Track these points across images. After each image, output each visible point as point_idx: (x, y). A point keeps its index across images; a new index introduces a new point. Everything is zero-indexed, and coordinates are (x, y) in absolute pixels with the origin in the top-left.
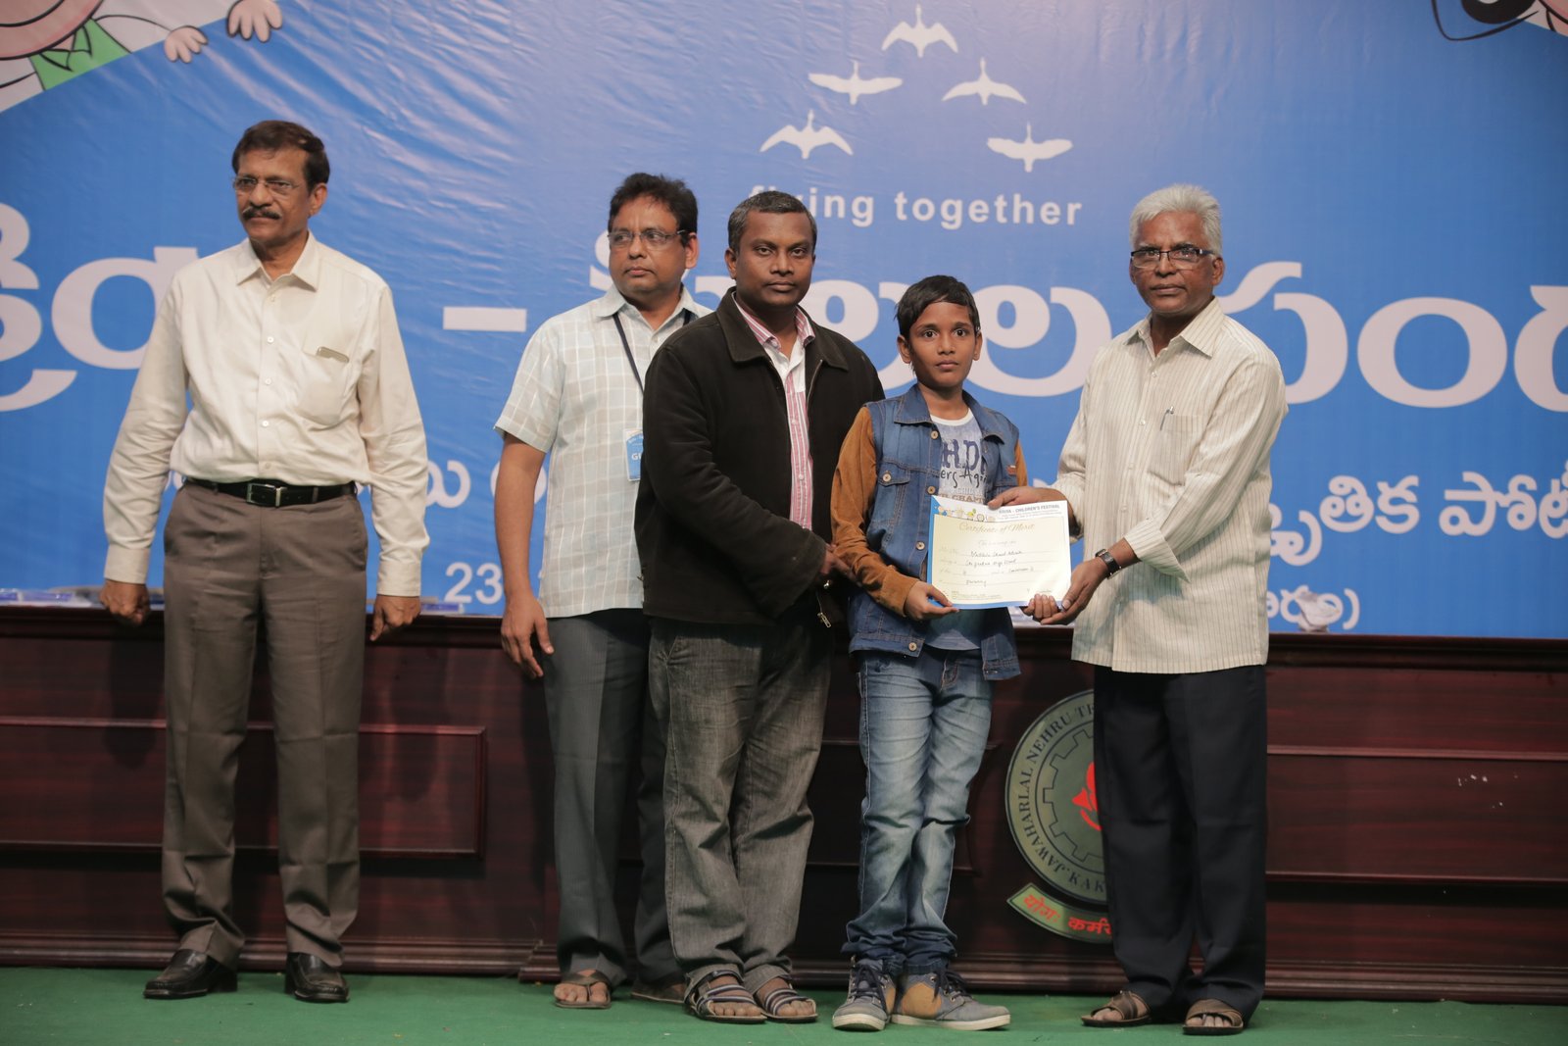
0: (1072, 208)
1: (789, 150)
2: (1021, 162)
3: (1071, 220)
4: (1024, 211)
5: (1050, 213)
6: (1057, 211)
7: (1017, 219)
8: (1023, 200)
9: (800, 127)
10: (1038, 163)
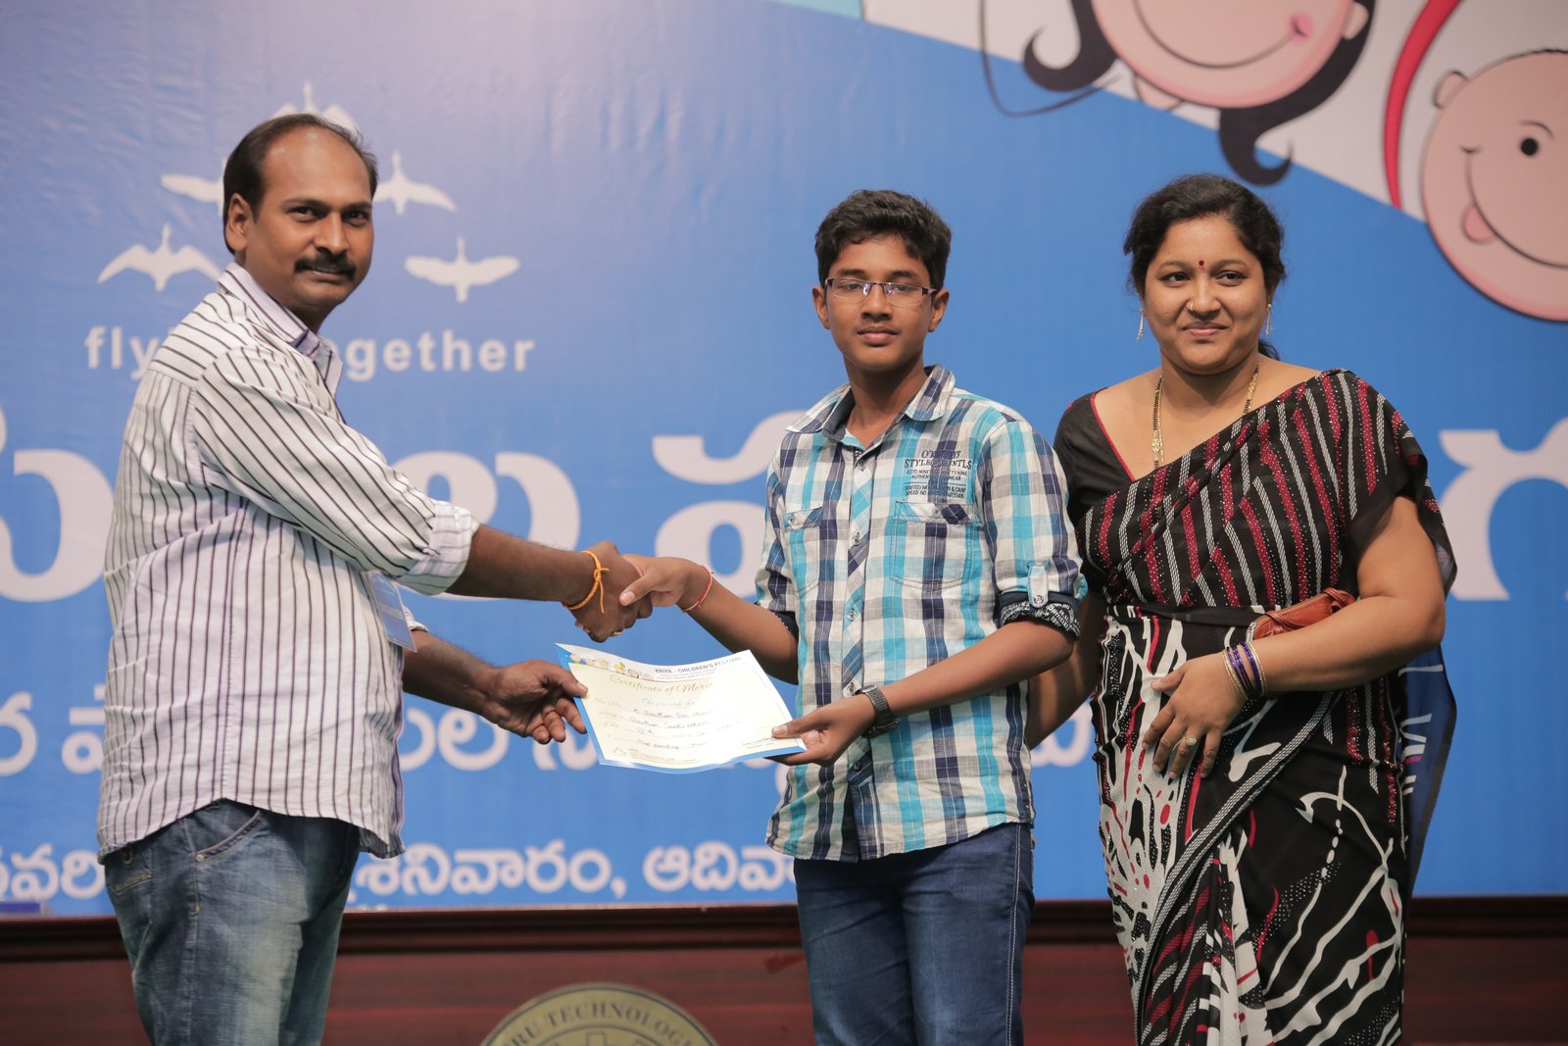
0: (522, 348)
1: (137, 279)
2: (451, 290)
3: (520, 364)
4: (457, 354)
5: (492, 356)
6: (501, 352)
7: (448, 363)
8: (456, 337)
9: (152, 247)
10: (475, 290)
